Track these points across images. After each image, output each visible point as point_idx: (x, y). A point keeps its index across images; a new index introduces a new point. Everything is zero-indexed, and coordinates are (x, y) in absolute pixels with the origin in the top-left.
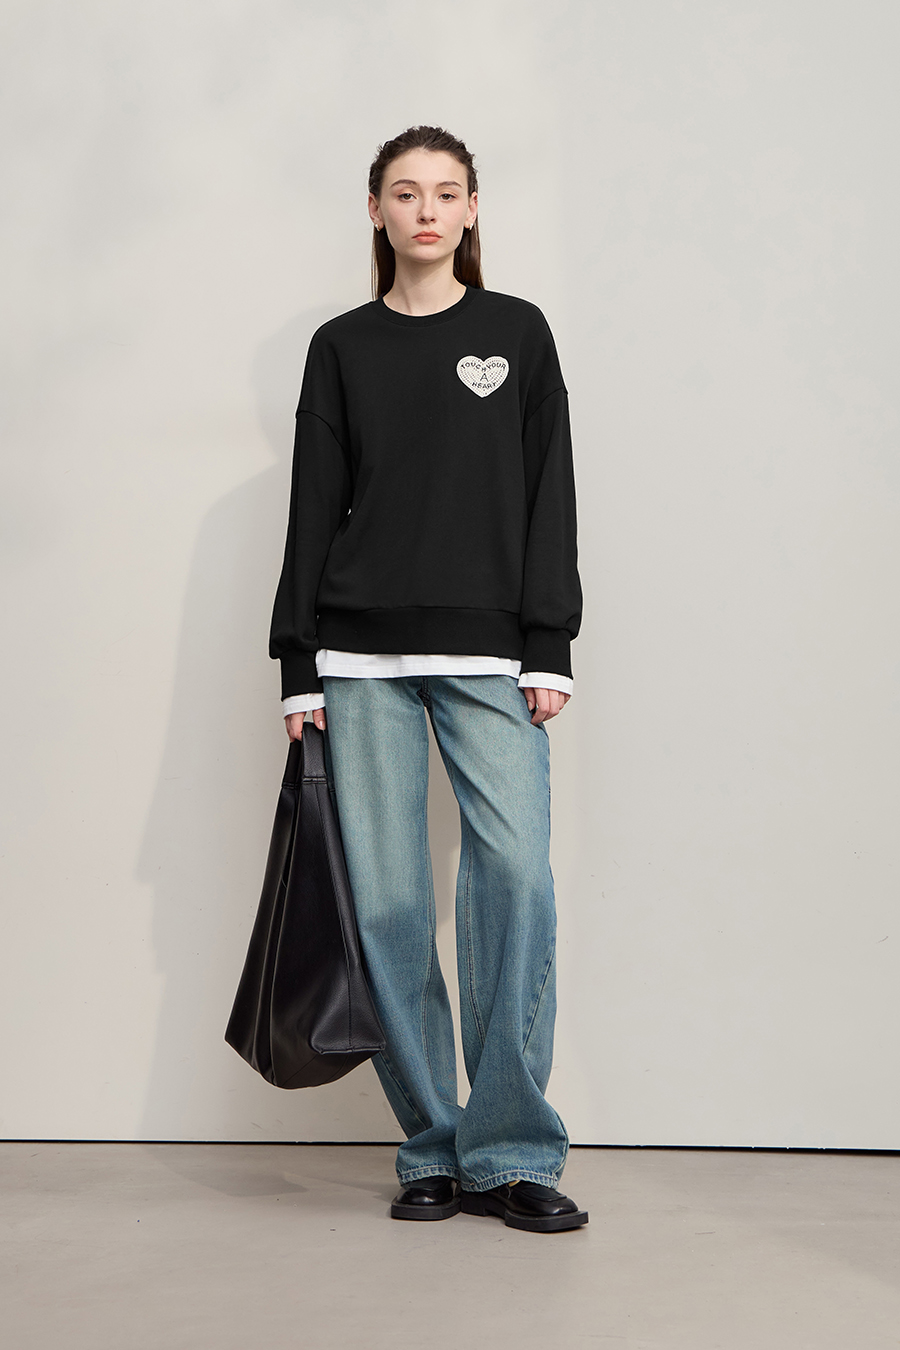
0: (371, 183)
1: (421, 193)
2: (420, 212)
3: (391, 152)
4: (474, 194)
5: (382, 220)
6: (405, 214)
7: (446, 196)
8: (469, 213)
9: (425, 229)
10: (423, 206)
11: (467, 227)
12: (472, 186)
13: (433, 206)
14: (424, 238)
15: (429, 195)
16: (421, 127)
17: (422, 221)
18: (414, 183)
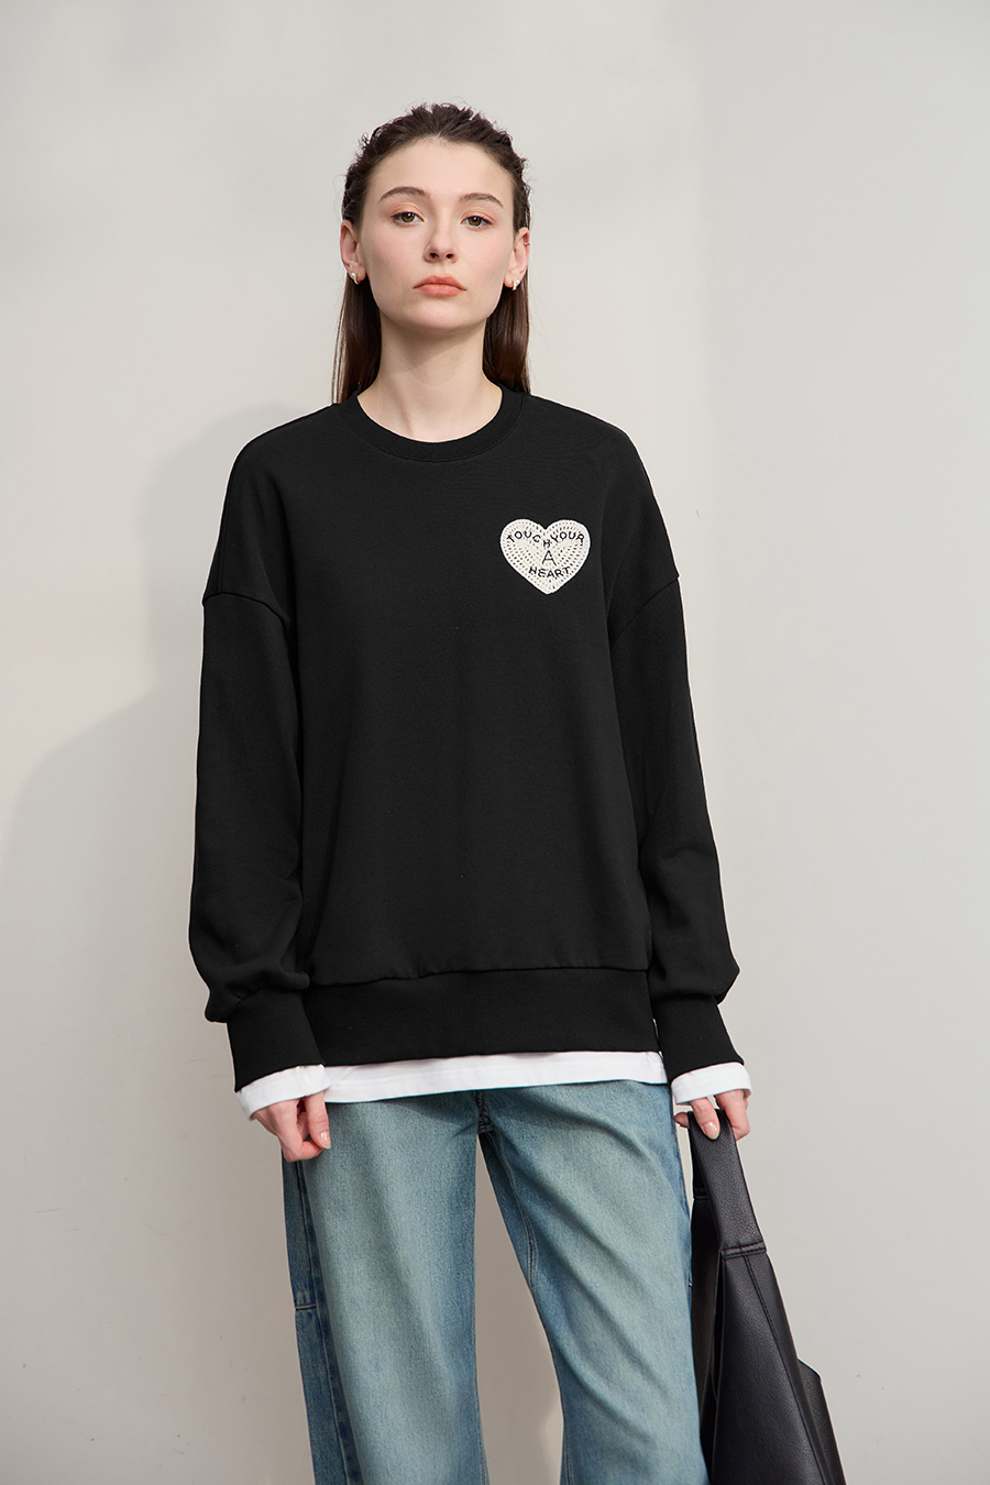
0: (346, 201)
1: (432, 211)
2: (430, 242)
3: (384, 142)
4: (523, 231)
5: (364, 264)
6: (403, 248)
7: (475, 221)
8: (513, 263)
9: (438, 270)
10: (434, 231)
11: (509, 284)
12: (521, 217)
13: (452, 233)
14: (435, 289)
15: (446, 214)
16: (436, 108)
17: (433, 256)
18: (421, 192)
